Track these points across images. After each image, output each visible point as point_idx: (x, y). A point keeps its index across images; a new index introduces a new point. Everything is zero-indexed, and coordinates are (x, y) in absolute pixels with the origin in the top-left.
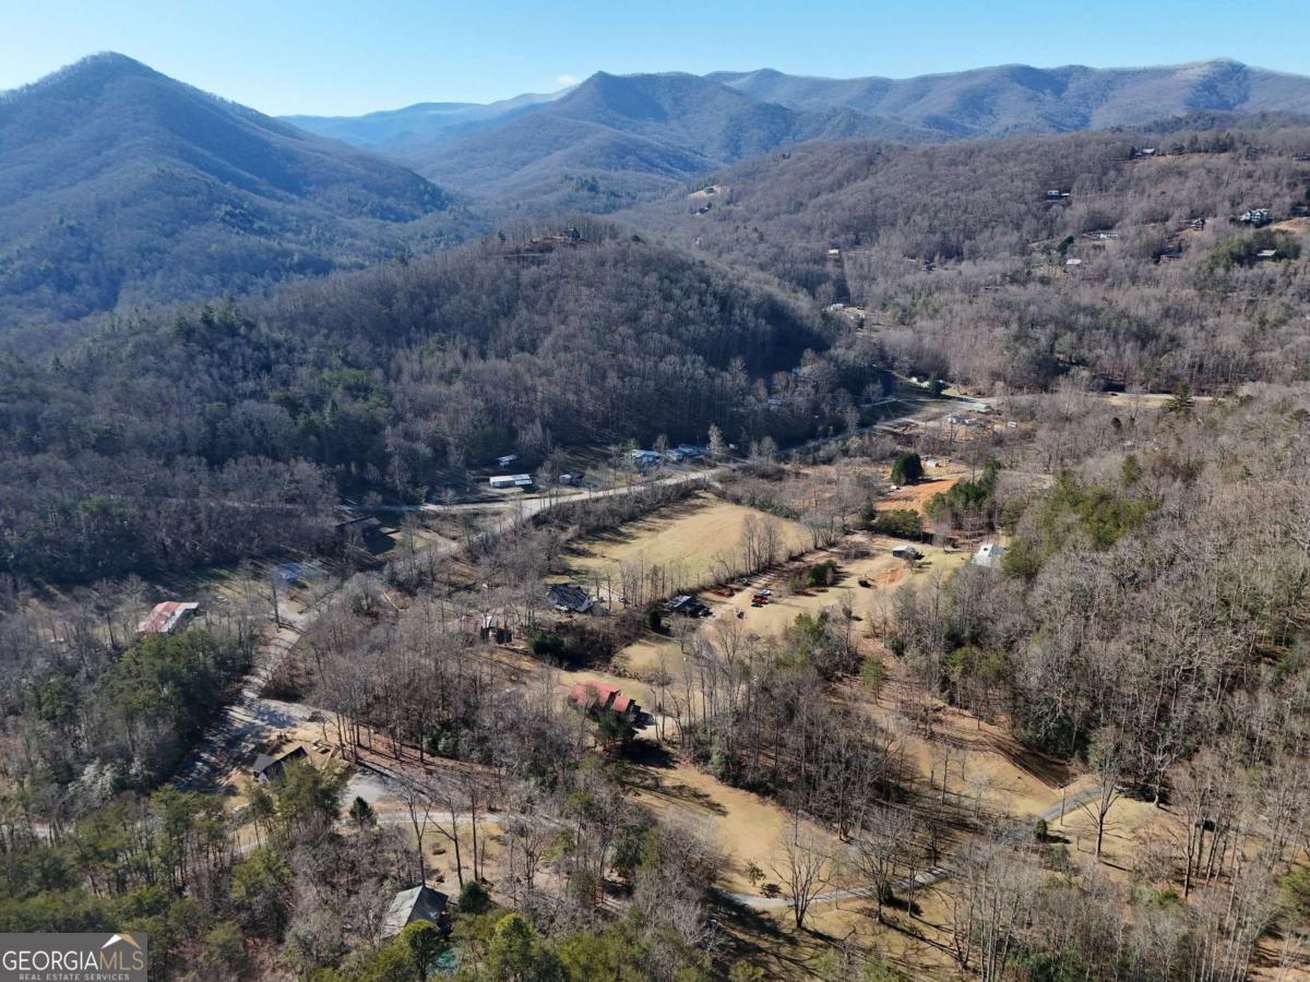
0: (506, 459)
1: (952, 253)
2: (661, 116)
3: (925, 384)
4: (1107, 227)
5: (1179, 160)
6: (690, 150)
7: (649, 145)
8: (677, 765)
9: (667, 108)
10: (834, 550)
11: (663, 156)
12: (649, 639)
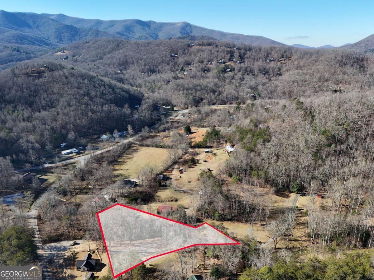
0: (63, 145)
1: (153, 72)
2: (30, 27)
3: (169, 107)
4: (190, 64)
5: (201, 47)
6: (45, 38)
7: (30, 37)
8: (203, 221)
9: (31, 24)
10: (188, 154)
11: (36, 40)
12: (161, 189)
